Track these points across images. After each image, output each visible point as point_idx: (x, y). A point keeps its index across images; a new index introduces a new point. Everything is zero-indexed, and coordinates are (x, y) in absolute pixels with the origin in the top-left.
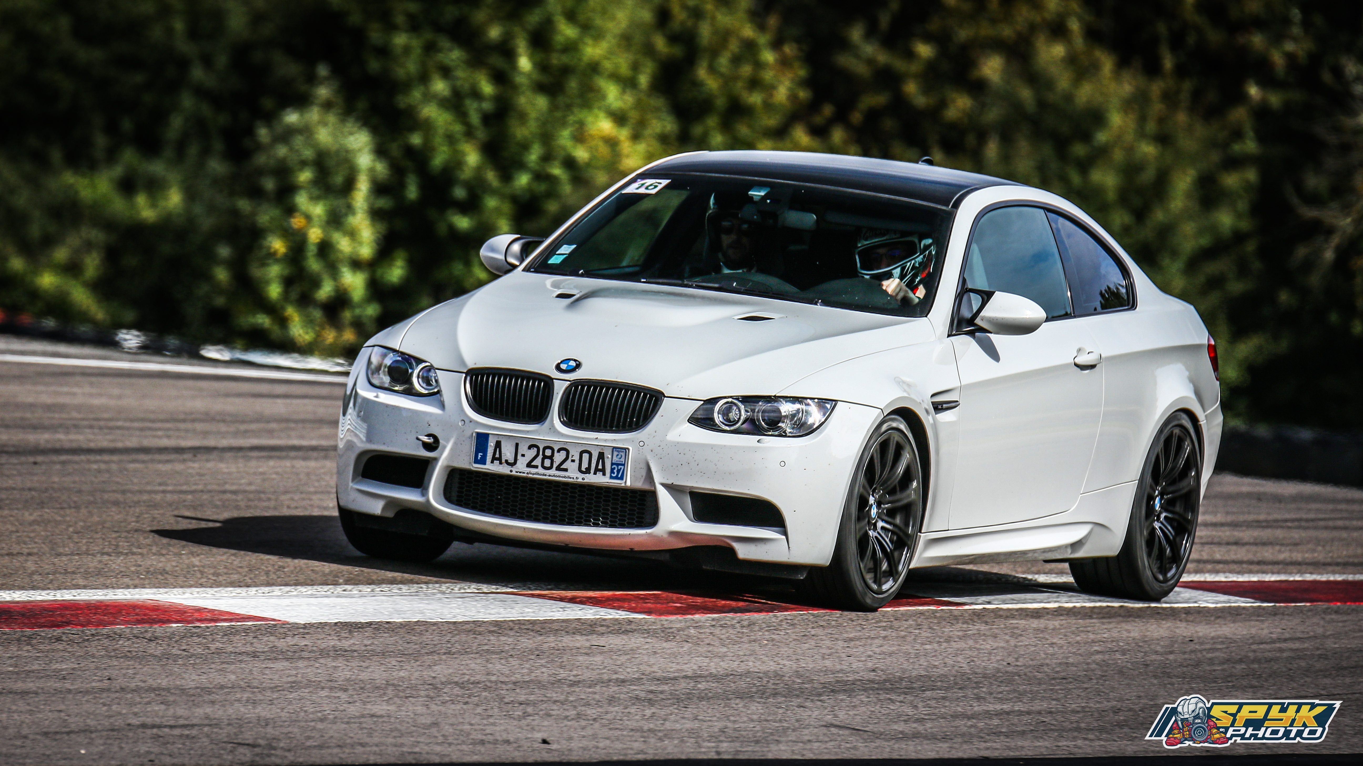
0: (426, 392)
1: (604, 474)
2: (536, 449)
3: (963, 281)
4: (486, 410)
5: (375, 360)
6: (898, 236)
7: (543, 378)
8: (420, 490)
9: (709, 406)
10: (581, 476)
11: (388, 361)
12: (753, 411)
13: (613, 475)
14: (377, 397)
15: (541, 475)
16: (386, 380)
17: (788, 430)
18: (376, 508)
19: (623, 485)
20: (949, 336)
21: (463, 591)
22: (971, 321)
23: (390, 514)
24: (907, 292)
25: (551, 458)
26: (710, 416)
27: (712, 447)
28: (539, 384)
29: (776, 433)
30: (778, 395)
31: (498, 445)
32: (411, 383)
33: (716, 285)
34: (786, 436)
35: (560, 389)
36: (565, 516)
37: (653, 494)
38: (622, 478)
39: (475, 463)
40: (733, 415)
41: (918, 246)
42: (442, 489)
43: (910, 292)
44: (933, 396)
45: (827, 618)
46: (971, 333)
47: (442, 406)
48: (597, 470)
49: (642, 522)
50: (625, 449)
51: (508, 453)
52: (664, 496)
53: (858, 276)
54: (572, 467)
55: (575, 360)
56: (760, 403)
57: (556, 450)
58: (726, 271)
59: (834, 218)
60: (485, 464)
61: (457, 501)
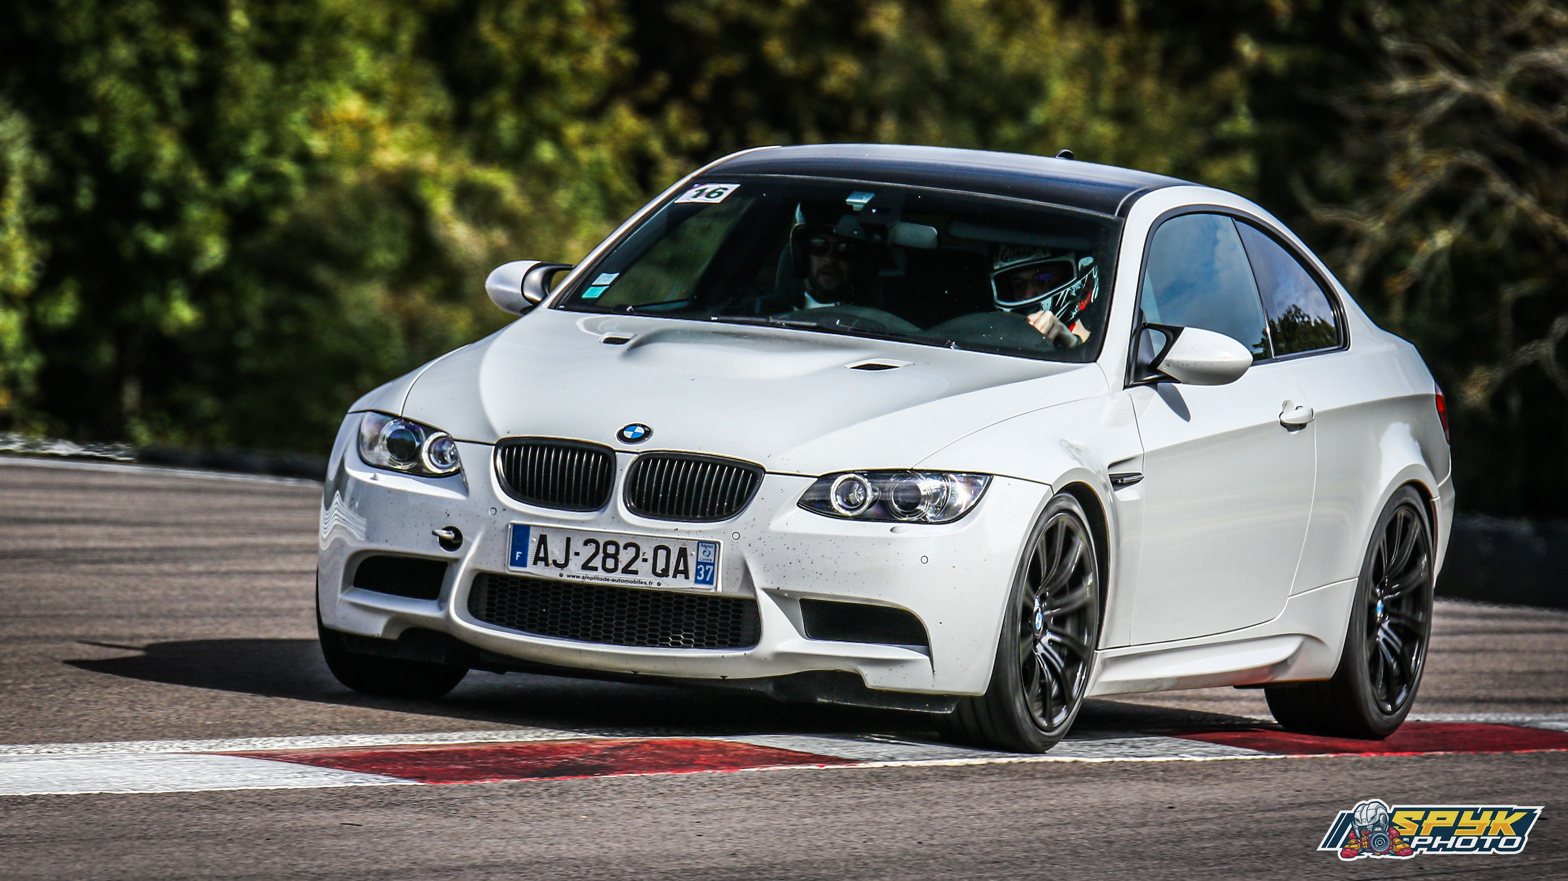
0: (440, 471)
1: (687, 577)
2: (594, 545)
3: (1139, 313)
4: (524, 493)
5: (367, 431)
6: (1048, 255)
7: (601, 450)
8: (435, 602)
9: (823, 485)
10: (655, 580)
11: (387, 432)
12: (882, 489)
13: (698, 578)
14: (374, 478)
15: (602, 579)
16: (386, 457)
17: (929, 515)
18: (376, 627)
19: (713, 591)
20: (1125, 387)
21: (162, 751)
22: (1153, 367)
23: (394, 636)
24: (1062, 328)
25: (615, 556)
26: (827, 499)
27: (831, 539)
28: (597, 459)
29: (915, 519)
30: (915, 468)
31: (543, 540)
32: (420, 461)
33: (814, 324)
34: (926, 523)
35: (624, 465)
36: (634, 634)
37: (753, 604)
38: (710, 582)
39: (512, 564)
40: (856, 496)
41: (1075, 268)
42: (466, 601)
43: (1065, 328)
44: (1110, 466)
45: (668, 782)
46: (1152, 384)
47: (465, 489)
48: (677, 572)
49: (738, 641)
50: (715, 543)
51: (556, 551)
52: (768, 607)
53: (995, 309)
54: (643, 568)
55: (643, 426)
56: (892, 480)
57: (621, 546)
58: (813, 305)
59: (963, 231)
60: (525, 565)
61: (487, 615)
